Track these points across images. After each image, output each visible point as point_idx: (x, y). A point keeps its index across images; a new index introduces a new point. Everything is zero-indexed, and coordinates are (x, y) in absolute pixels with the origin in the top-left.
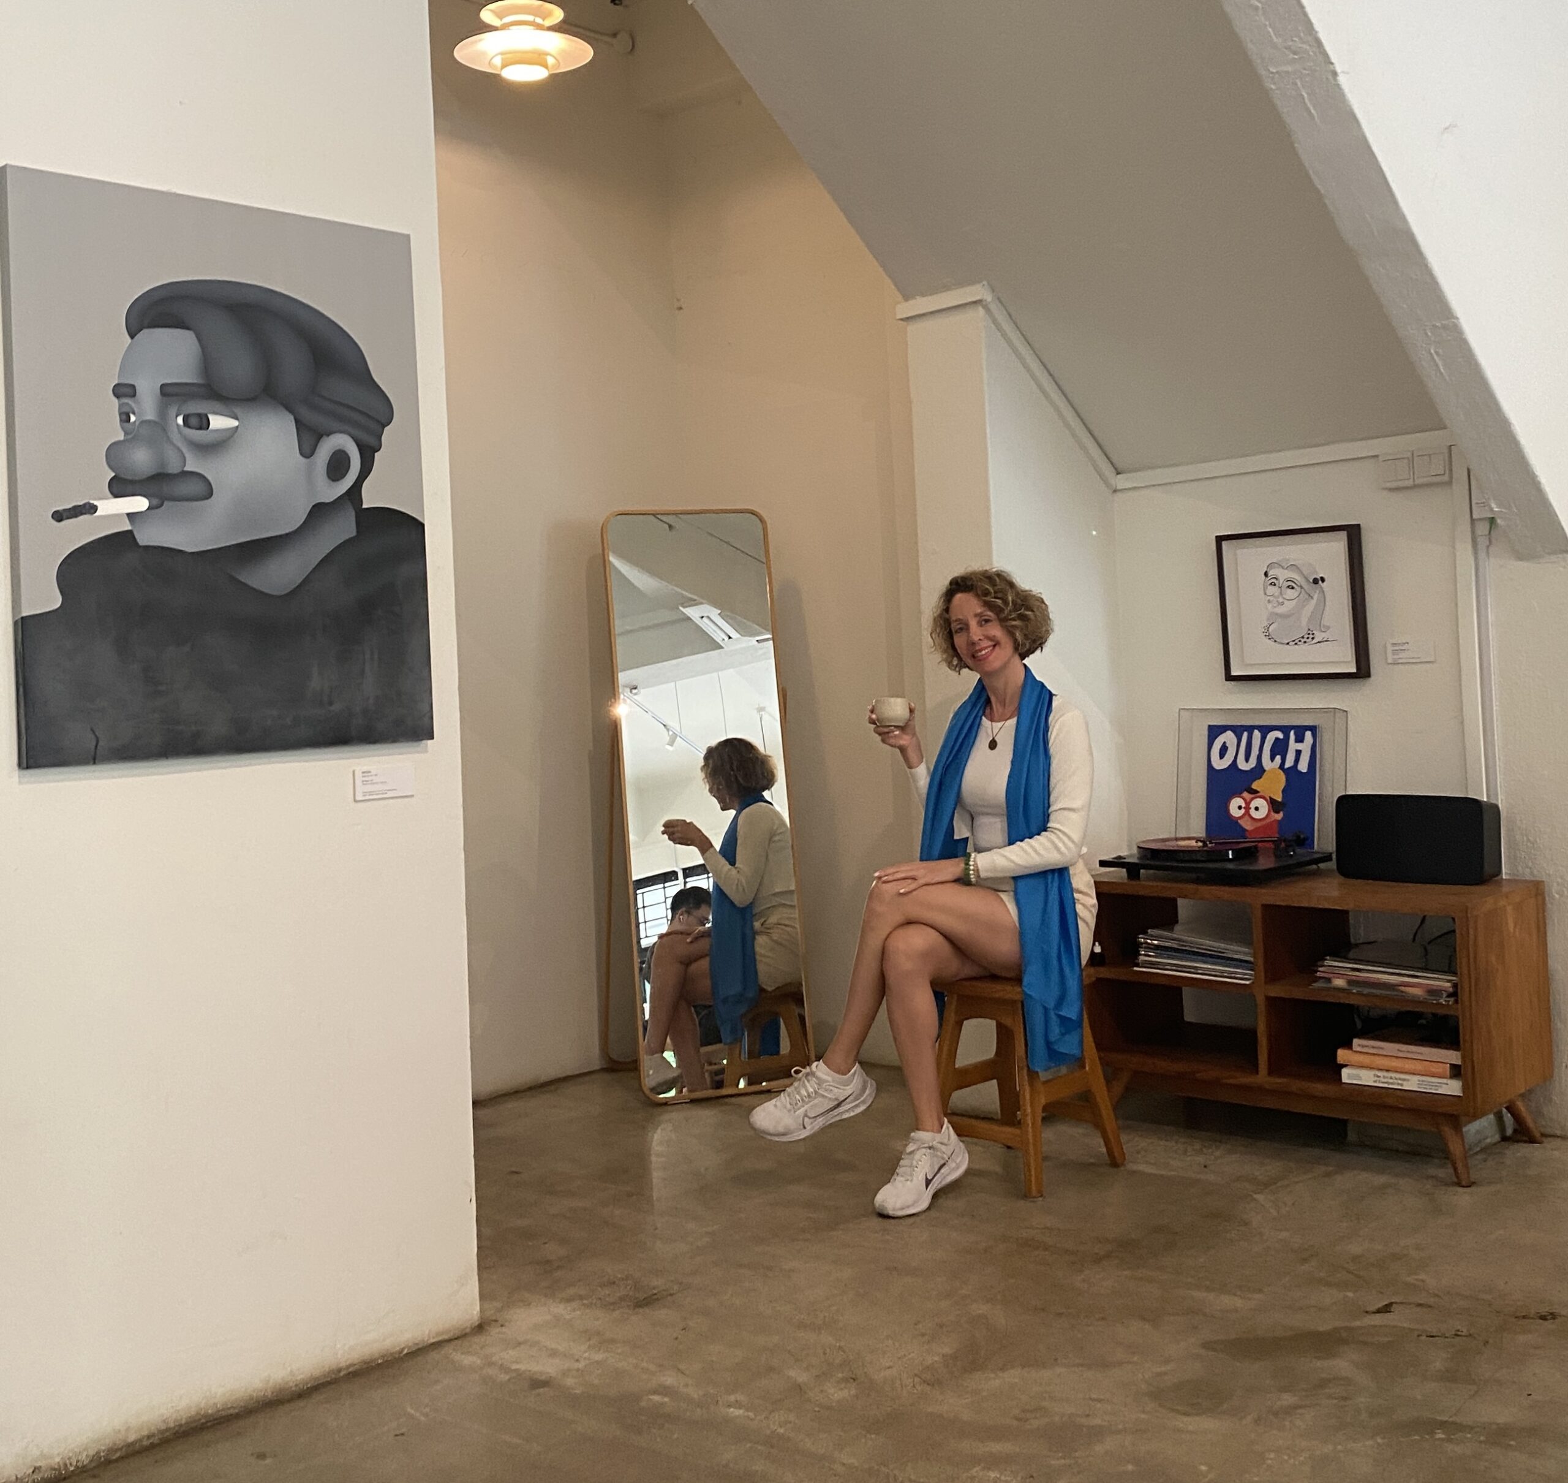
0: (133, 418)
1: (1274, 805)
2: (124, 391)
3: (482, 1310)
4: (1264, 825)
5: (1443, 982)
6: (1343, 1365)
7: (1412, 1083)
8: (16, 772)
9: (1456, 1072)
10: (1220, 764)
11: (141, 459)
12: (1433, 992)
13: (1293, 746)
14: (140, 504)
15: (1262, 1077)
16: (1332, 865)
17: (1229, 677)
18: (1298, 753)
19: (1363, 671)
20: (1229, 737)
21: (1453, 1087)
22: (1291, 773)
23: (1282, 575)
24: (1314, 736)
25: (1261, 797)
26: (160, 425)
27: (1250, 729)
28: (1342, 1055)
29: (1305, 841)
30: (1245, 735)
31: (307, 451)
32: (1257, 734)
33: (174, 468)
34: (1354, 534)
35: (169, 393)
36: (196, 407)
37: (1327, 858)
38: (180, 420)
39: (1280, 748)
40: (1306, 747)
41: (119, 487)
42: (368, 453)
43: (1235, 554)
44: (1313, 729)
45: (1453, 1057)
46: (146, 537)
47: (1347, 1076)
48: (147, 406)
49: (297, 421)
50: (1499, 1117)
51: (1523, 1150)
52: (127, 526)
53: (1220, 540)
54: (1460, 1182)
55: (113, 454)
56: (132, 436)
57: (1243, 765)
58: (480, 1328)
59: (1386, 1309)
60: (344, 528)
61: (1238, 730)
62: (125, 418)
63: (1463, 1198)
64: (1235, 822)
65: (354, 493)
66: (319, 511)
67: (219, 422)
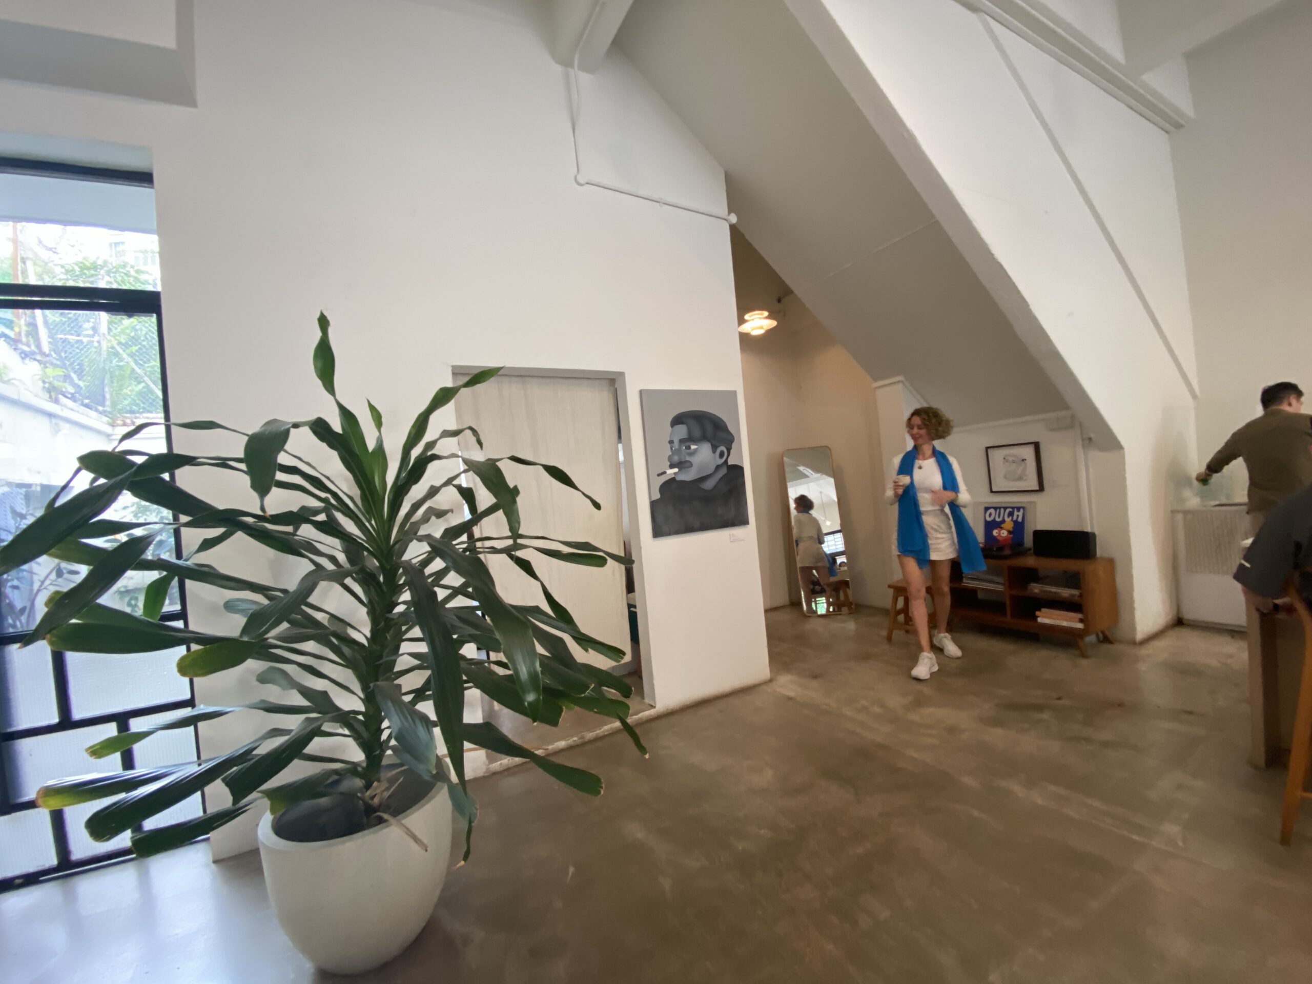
0: (673, 449)
1: (1009, 532)
2: (671, 442)
3: (771, 675)
4: (1005, 539)
5: (1076, 592)
6: (1045, 716)
7: (1065, 624)
8: (652, 538)
9: (1081, 621)
10: (988, 519)
11: (676, 459)
12: (1073, 596)
13: (1016, 513)
14: (676, 470)
15: (1008, 618)
16: (1032, 551)
17: (992, 492)
18: (1018, 516)
19: (1041, 488)
20: (992, 511)
21: (1080, 626)
22: (1016, 522)
23: (1011, 459)
24: (1024, 510)
25: (1004, 529)
26: (679, 450)
27: (1000, 508)
28: (1038, 613)
29: (1021, 543)
30: (998, 510)
31: (714, 452)
32: (1002, 510)
33: (683, 460)
34: (1037, 446)
35: (682, 441)
36: (687, 444)
37: (1030, 549)
38: (684, 448)
39: (1011, 514)
40: (1020, 514)
41: (672, 466)
42: (729, 450)
43: (993, 453)
44: (1023, 508)
45: (1080, 616)
46: (679, 478)
47: (1040, 620)
48: (676, 445)
49: (712, 445)
50: (1097, 635)
51: (1107, 646)
52: (673, 476)
53: (987, 448)
54: (1084, 655)
55: (670, 458)
56: (674, 453)
57: (998, 519)
58: (771, 681)
59: (1059, 699)
60: (724, 471)
61: (995, 508)
62: (671, 449)
63: (1084, 662)
64: (995, 538)
65: (726, 461)
66: (718, 467)
67: (693, 447)
